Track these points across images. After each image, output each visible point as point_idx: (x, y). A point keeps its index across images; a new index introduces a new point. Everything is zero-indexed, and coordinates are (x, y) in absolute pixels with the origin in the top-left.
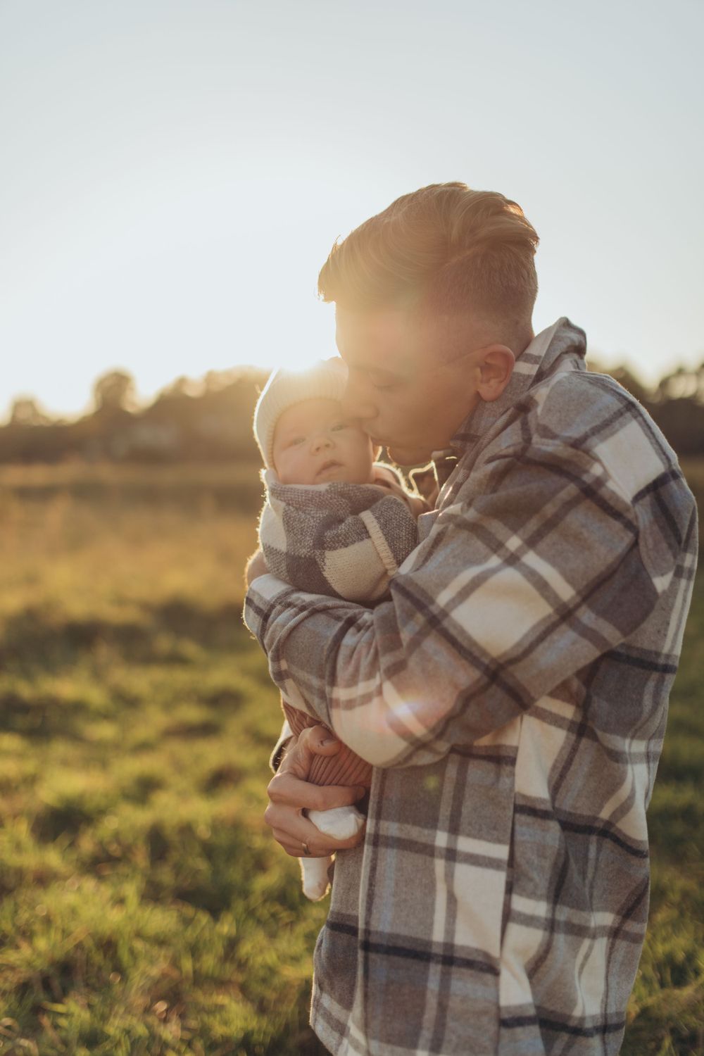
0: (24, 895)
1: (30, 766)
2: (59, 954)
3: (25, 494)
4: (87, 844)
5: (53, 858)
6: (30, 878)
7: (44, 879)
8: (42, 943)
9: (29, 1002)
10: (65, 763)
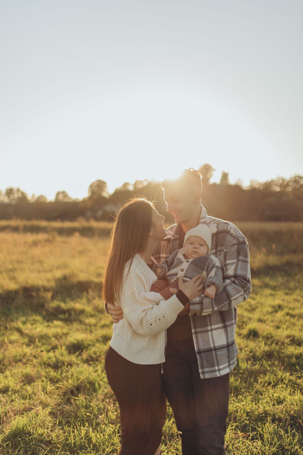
0: (65, 368)
1: (65, 331)
2: (76, 384)
3: (61, 232)
4: (85, 355)
5: (73, 358)
6: (66, 364)
7: (70, 364)
8: (70, 381)
9: (66, 397)
10: (77, 330)
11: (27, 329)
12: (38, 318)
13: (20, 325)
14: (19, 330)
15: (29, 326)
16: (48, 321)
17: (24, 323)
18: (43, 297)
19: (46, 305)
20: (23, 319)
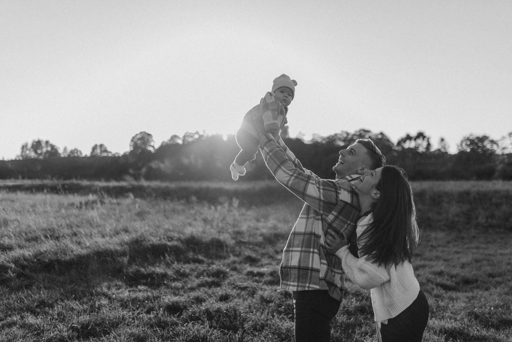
11: (113, 294)
12: (120, 283)
13: (105, 290)
14: (106, 296)
15: (114, 290)
16: (131, 286)
17: (109, 288)
18: (119, 262)
19: (125, 270)
20: (106, 284)
